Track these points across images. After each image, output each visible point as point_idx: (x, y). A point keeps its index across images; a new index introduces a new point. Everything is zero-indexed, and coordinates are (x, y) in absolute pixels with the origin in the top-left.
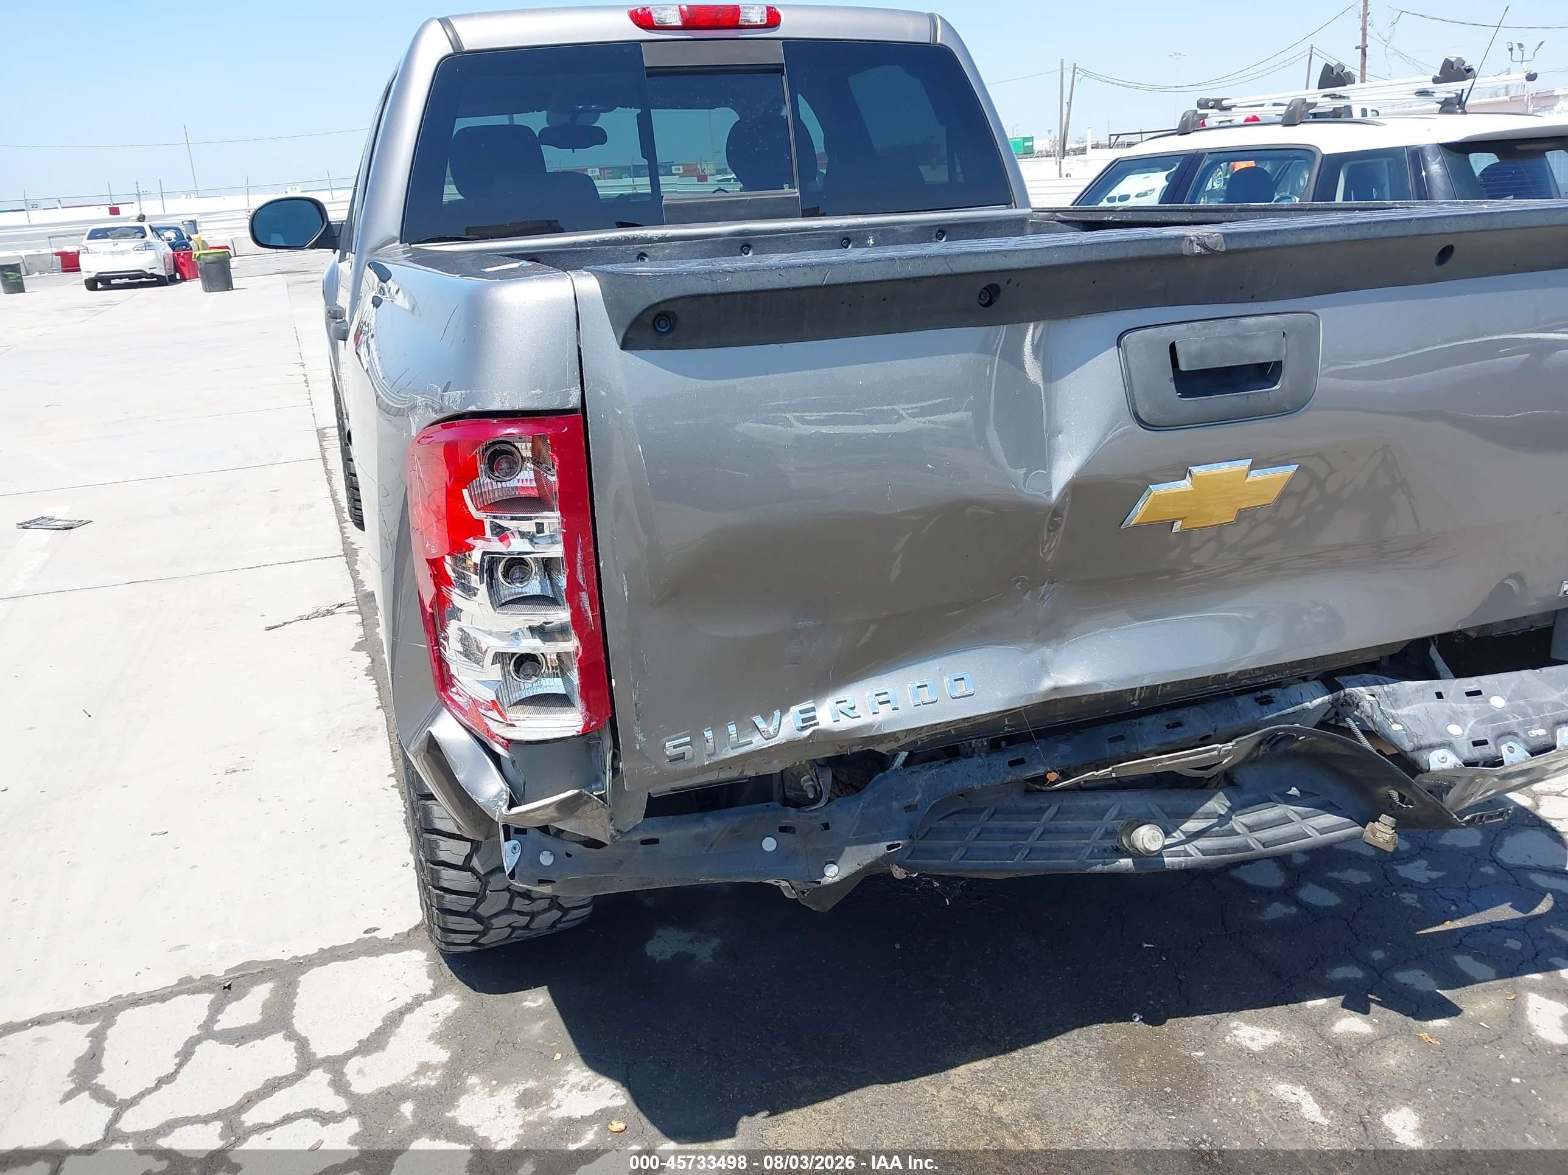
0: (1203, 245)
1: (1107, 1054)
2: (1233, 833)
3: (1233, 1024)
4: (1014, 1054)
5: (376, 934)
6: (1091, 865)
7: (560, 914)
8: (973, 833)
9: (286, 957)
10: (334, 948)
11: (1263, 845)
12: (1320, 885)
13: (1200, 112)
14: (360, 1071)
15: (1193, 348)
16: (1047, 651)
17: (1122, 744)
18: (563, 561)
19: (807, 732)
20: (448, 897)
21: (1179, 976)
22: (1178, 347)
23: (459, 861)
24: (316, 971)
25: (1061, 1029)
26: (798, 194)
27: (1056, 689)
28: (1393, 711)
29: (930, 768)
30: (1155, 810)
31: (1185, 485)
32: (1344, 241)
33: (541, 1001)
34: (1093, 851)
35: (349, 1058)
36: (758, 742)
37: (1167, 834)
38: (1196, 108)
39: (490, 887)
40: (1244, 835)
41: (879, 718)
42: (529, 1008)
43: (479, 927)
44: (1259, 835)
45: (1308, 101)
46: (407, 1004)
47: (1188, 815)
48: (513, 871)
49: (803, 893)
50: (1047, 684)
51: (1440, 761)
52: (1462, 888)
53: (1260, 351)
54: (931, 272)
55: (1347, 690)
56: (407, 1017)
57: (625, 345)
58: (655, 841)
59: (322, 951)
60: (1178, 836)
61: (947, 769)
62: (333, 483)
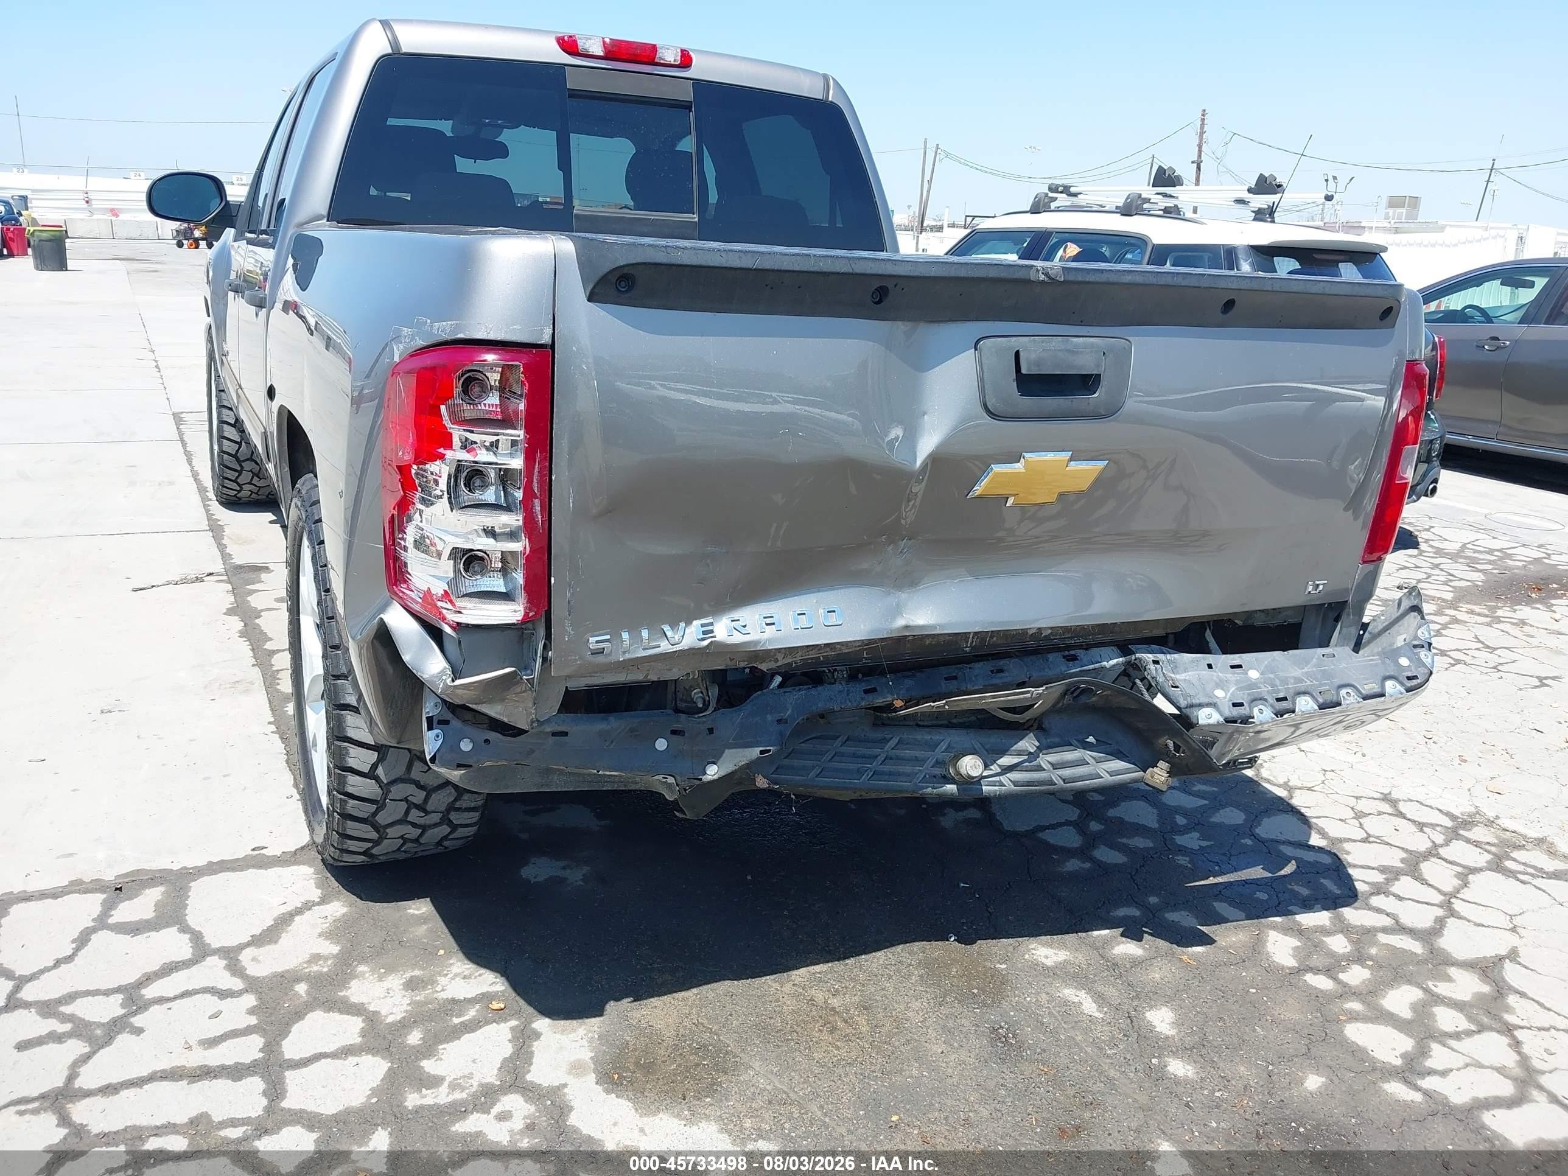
0: (1046, 274)
1: (927, 964)
2: (1040, 768)
3: (1032, 946)
4: (847, 961)
5: (264, 851)
6: (923, 788)
7: (449, 830)
8: (828, 756)
9: (176, 867)
10: (222, 862)
11: (1064, 781)
12: (1111, 848)
13: (1051, 195)
14: (254, 959)
15: (1033, 356)
16: (903, 596)
17: (955, 682)
18: (521, 474)
19: (705, 643)
20: (352, 802)
21: (989, 909)
22: (1021, 354)
23: (366, 769)
24: (206, 879)
25: (888, 944)
26: (697, 219)
27: (907, 627)
28: (1173, 675)
29: (800, 690)
30: (978, 746)
31: (1019, 467)
32: (1153, 285)
33: (424, 910)
34: (925, 776)
35: (242, 949)
36: (665, 647)
37: (986, 766)
38: (1047, 191)
39: (391, 796)
40: (1049, 771)
41: (765, 636)
42: (414, 914)
43: (374, 835)
44: (1061, 772)
45: (1143, 196)
46: (297, 908)
47: (1003, 752)
48: (434, 756)
49: (685, 790)
50: (900, 622)
51: (1206, 717)
52: (1224, 854)
53: (1085, 364)
54: (838, 270)
55: (1138, 655)
56: (297, 918)
57: (591, 299)
58: (565, 734)
59: (211, 864)
60: (995, 769)
61: (813, 692)
62: (194, 463)
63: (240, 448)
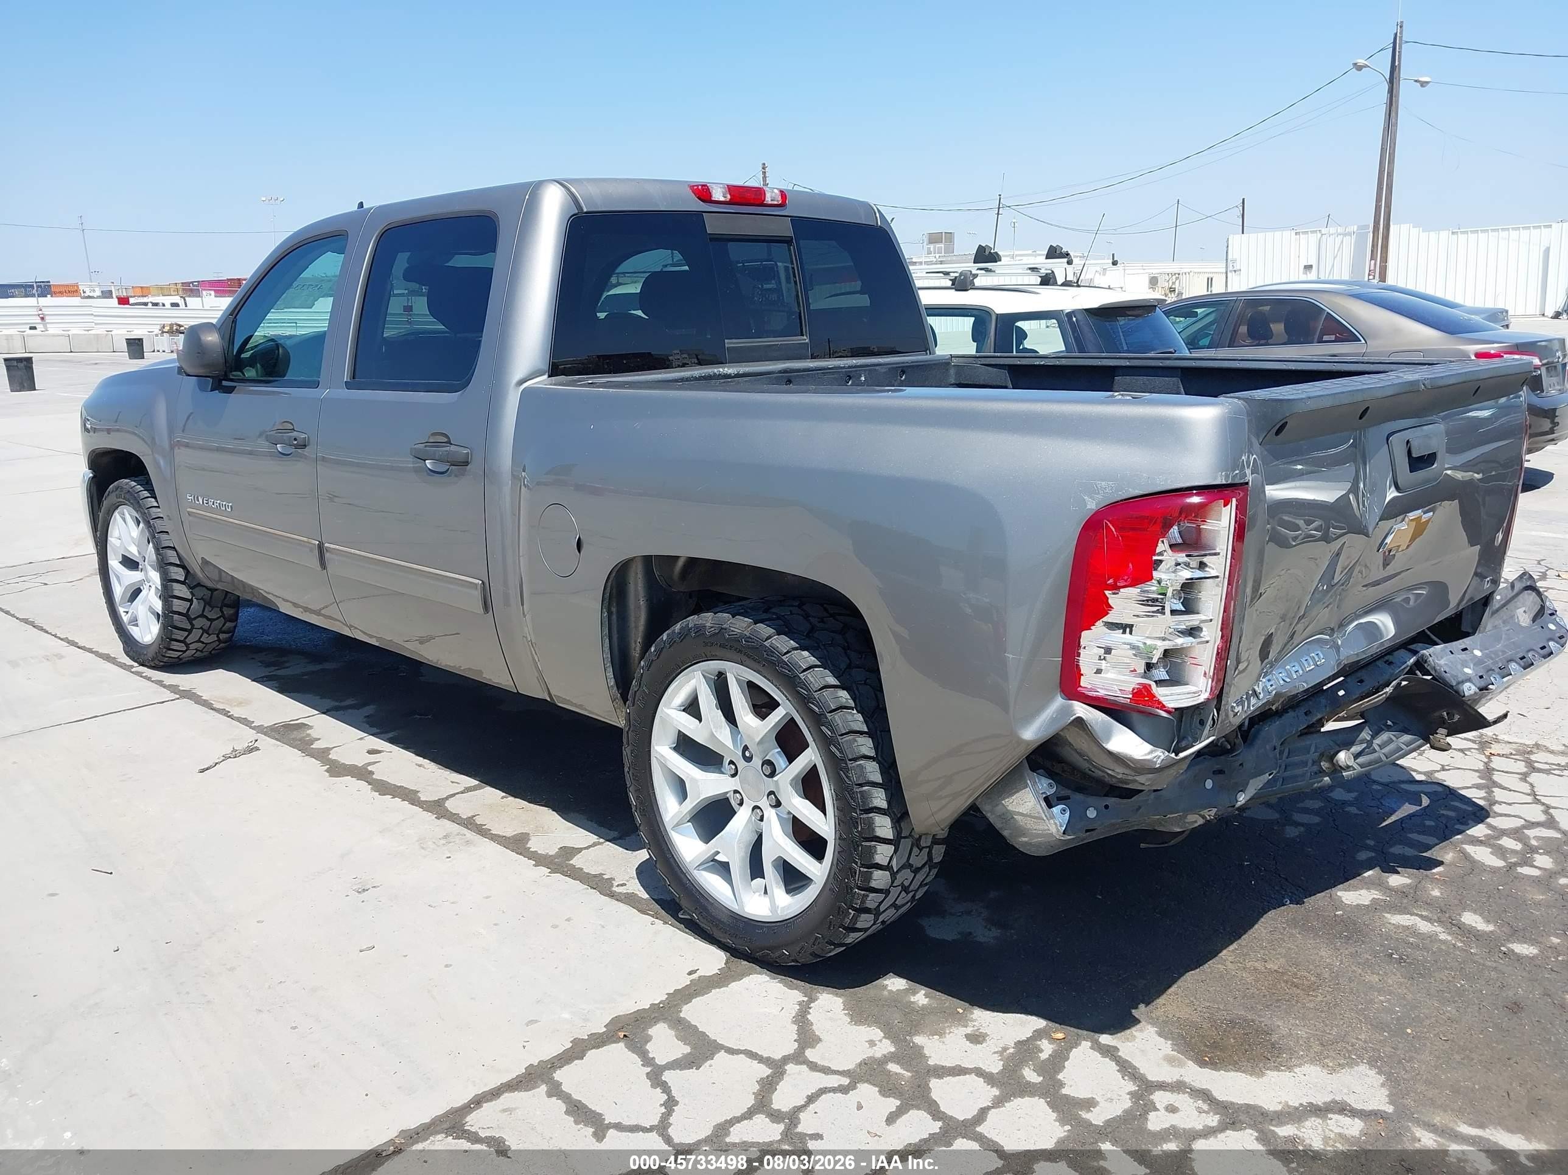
0: (1424, 385)
2: (1374, 751)
3: (1339, 894)
5: (700, 973)
6: (1313, 784)
11: (1386, 756)
15: (1416, 444)
19: (1273, 694)
22: (1411, 443)
24: (688, 1008)
26: (809, 341)
31: (1405, 525)
33: (899, 983)
34: (1310, 775)
35: (802, 1053)
40: (1378, 751)
42: (896, 989)
44: (1376, 754)
46: (798, 1009)
48: (1067, 827)
51: (1468, 689)
55: (1423, 652)
56: (810, 1018)
57: (1261, 443)
59: (671, 995)
63: (191, 605)
